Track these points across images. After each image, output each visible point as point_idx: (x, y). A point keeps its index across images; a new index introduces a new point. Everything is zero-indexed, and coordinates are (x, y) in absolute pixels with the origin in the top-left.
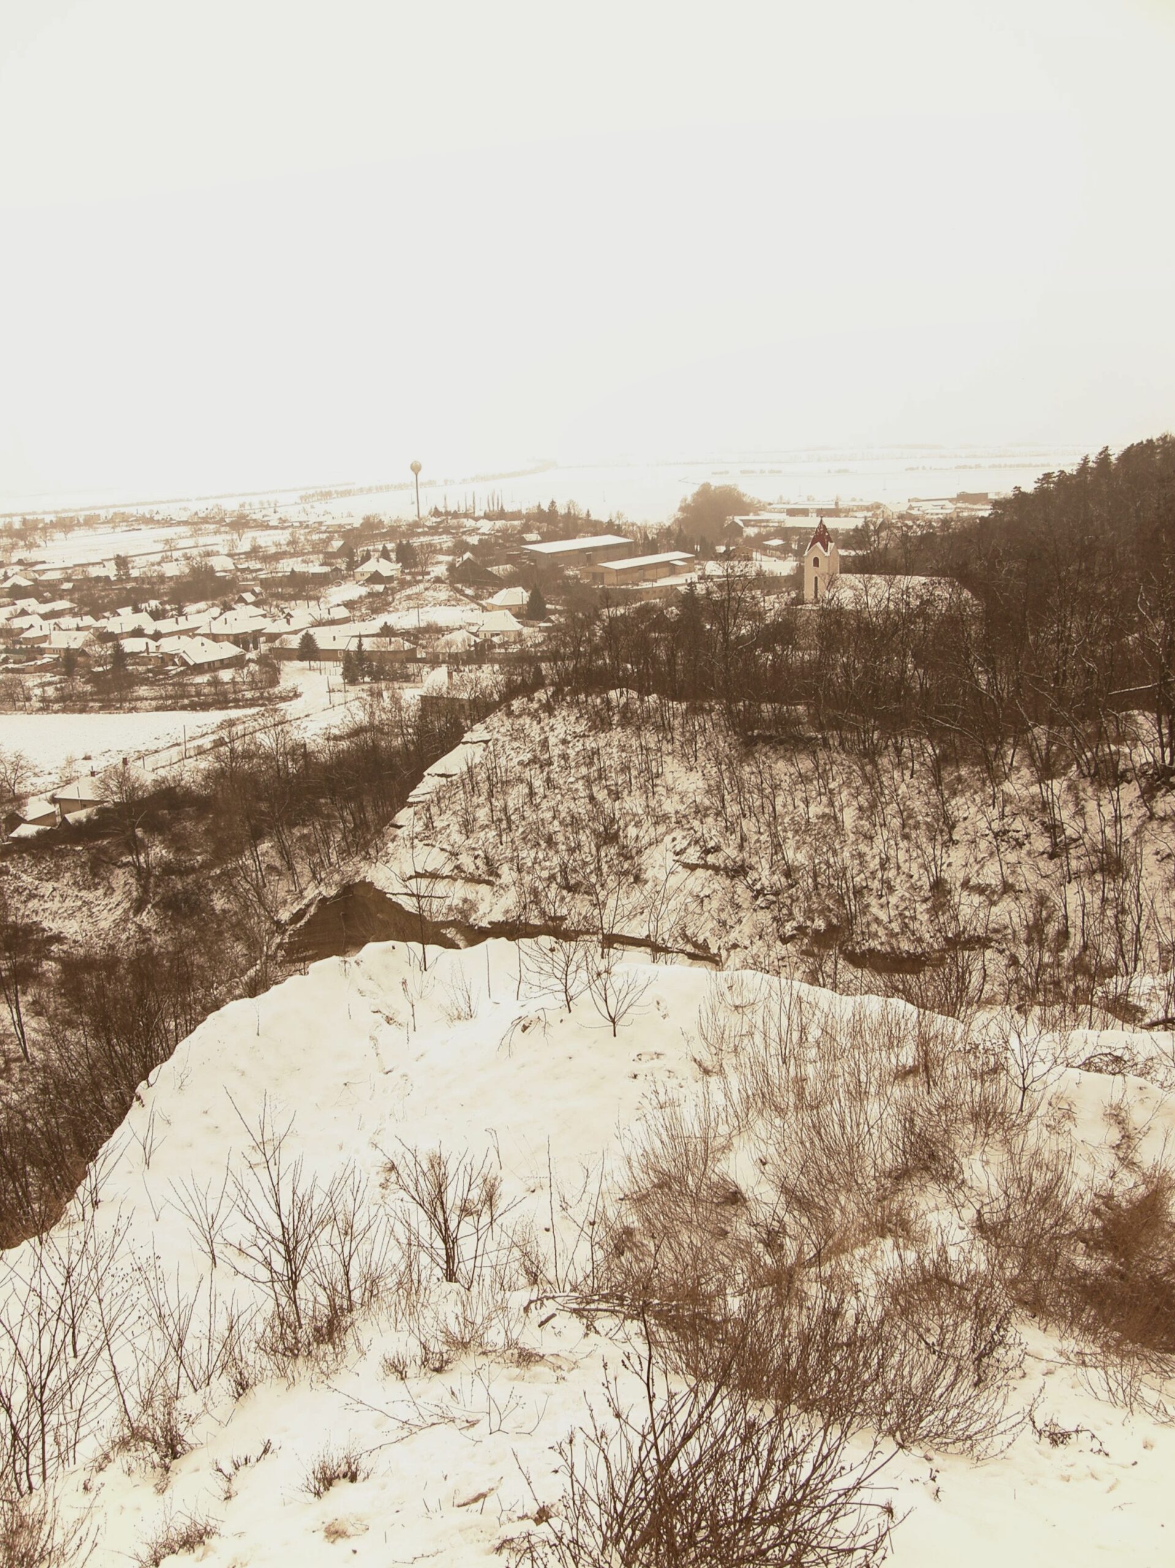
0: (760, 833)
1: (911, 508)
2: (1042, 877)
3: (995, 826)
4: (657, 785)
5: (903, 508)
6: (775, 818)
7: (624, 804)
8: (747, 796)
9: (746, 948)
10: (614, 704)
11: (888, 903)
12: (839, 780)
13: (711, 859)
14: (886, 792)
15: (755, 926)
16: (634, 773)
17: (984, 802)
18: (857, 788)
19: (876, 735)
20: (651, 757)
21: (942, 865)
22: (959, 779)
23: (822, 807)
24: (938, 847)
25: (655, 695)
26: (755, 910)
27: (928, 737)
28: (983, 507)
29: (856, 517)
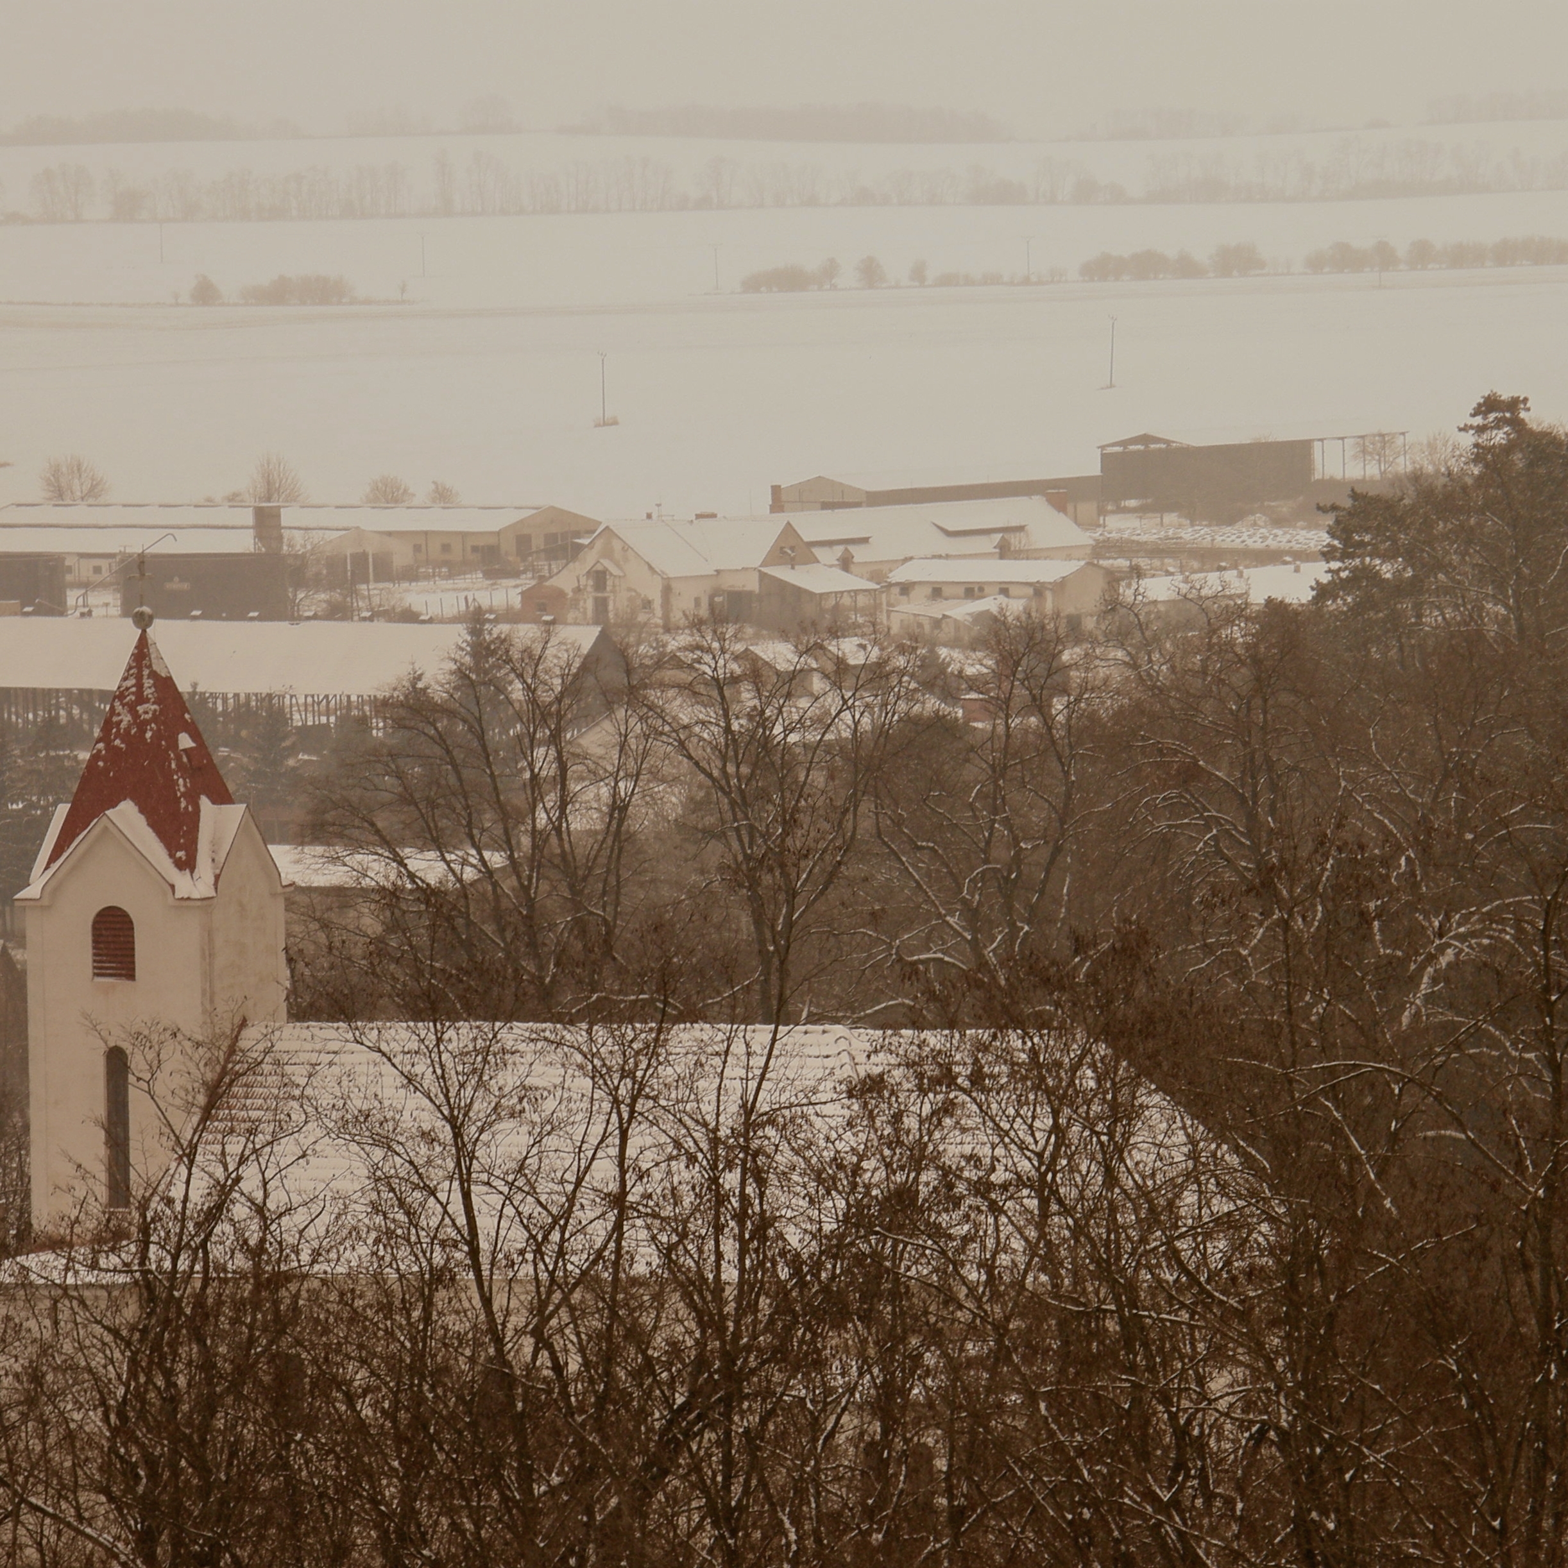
1: (791, 549)
5: (739, 554)
28: (1280, 538)
29: (410, 617)
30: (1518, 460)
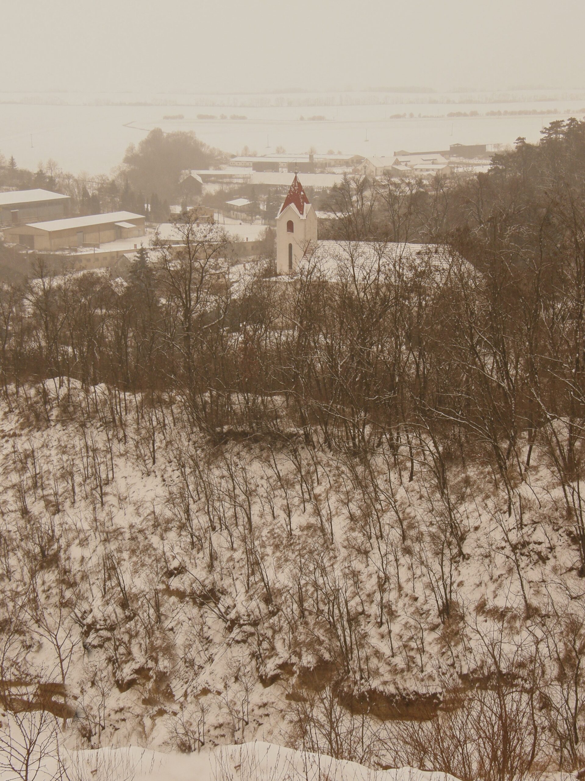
0: (232, 549)
1: (397, 163)
2: (572, 598)
3: (514, 537)
4: (106, 494)
5: (389, 163)
6: (251, 530)
7: (67, 519)
8: (217, 504)
9: (219, 693)
10: (52, 395)
11: (390, 632)
12: (325, 484)
13: (175, 583)
14: (382, 497)
15: (229, 666)
16: (78, 479)
17: (498, 509)
18: (348, 493)
19: (368, 430)
20: (100, 460)
21: (452, 584)
22: (467, 481)
23: (306, 515)
24: (447, 563)
25: (103, 385)
26: (229, 645)
27: (429, 433)
28: (480, 162)
29: (334, 173)
30: (524, 148)
